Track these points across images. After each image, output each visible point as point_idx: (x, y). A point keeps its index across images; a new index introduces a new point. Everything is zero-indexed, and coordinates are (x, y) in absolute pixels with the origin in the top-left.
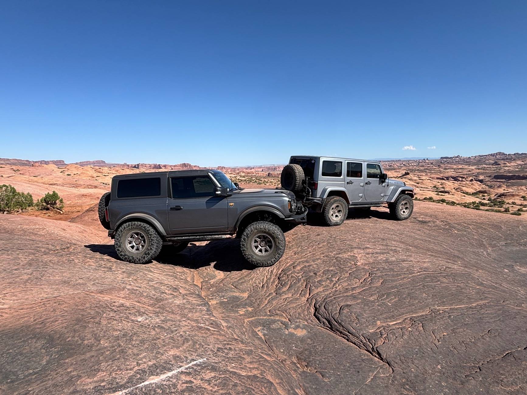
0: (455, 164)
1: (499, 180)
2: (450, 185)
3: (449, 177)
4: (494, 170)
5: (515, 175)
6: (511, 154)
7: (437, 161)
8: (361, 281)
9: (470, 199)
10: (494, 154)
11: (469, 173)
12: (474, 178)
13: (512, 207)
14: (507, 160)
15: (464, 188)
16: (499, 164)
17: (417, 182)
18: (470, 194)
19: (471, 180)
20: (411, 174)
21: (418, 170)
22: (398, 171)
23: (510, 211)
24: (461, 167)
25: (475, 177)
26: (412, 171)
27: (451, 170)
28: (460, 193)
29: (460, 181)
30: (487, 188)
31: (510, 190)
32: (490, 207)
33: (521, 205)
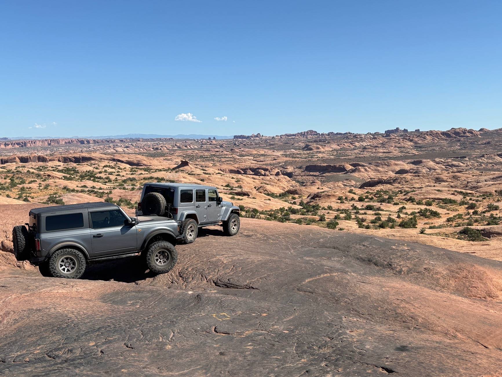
0: (254, 148)
1: (311, 173)
2: (250, 182)
3: (247, 169)
4: (305, 158)
5: (330, 166)
6: (325, 133)
7: (228, 141)
8: (230, 270)
9: (277, 204)
10: (305, 132)
11: (274, 161)
12: (281, 171)
13: (328, 213)
14: (320, 143)
15: (268, 187)
16: (311, 149)
17: (201, 177)
18: (277, 197)
19: (277, 174)
20: (191, 164)
21: (201, 157)
22: (169, 158)
23: (326, 219)
24: (263, 153)
25: (281, 169)
26: (192, 158)
27: (250, 158)
28: (263, 194)
29: (263, 175)
30: (298, 187)
31: (325, 189)
32: (303, 215)
33: (338, 210)
